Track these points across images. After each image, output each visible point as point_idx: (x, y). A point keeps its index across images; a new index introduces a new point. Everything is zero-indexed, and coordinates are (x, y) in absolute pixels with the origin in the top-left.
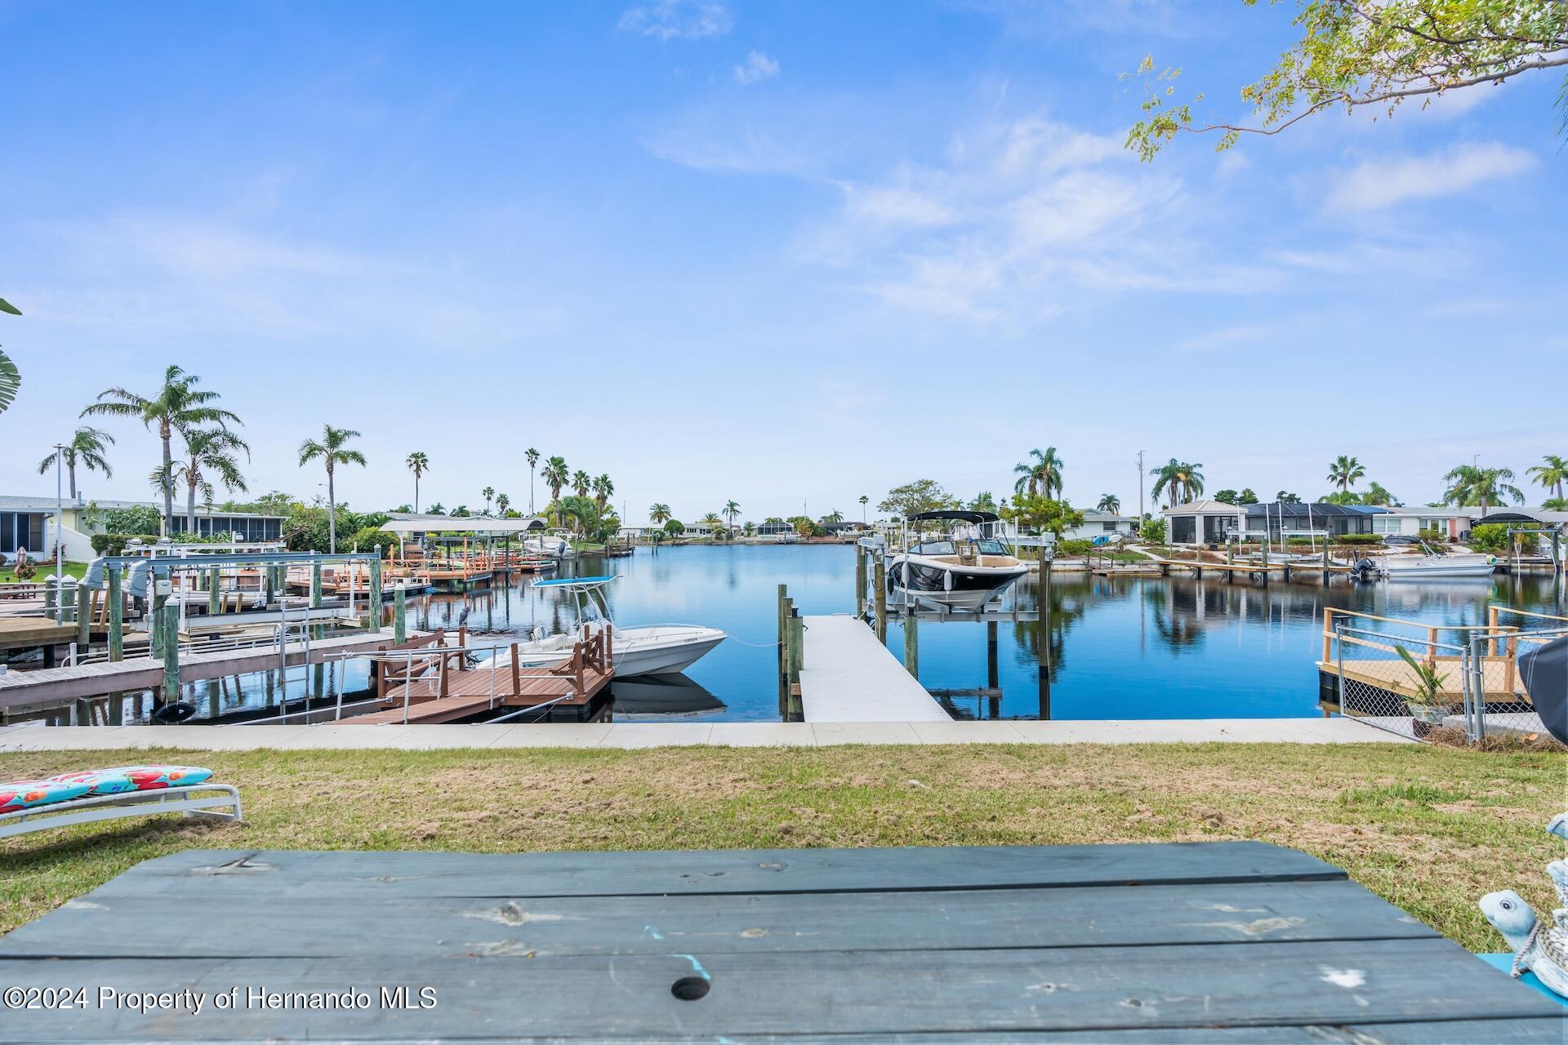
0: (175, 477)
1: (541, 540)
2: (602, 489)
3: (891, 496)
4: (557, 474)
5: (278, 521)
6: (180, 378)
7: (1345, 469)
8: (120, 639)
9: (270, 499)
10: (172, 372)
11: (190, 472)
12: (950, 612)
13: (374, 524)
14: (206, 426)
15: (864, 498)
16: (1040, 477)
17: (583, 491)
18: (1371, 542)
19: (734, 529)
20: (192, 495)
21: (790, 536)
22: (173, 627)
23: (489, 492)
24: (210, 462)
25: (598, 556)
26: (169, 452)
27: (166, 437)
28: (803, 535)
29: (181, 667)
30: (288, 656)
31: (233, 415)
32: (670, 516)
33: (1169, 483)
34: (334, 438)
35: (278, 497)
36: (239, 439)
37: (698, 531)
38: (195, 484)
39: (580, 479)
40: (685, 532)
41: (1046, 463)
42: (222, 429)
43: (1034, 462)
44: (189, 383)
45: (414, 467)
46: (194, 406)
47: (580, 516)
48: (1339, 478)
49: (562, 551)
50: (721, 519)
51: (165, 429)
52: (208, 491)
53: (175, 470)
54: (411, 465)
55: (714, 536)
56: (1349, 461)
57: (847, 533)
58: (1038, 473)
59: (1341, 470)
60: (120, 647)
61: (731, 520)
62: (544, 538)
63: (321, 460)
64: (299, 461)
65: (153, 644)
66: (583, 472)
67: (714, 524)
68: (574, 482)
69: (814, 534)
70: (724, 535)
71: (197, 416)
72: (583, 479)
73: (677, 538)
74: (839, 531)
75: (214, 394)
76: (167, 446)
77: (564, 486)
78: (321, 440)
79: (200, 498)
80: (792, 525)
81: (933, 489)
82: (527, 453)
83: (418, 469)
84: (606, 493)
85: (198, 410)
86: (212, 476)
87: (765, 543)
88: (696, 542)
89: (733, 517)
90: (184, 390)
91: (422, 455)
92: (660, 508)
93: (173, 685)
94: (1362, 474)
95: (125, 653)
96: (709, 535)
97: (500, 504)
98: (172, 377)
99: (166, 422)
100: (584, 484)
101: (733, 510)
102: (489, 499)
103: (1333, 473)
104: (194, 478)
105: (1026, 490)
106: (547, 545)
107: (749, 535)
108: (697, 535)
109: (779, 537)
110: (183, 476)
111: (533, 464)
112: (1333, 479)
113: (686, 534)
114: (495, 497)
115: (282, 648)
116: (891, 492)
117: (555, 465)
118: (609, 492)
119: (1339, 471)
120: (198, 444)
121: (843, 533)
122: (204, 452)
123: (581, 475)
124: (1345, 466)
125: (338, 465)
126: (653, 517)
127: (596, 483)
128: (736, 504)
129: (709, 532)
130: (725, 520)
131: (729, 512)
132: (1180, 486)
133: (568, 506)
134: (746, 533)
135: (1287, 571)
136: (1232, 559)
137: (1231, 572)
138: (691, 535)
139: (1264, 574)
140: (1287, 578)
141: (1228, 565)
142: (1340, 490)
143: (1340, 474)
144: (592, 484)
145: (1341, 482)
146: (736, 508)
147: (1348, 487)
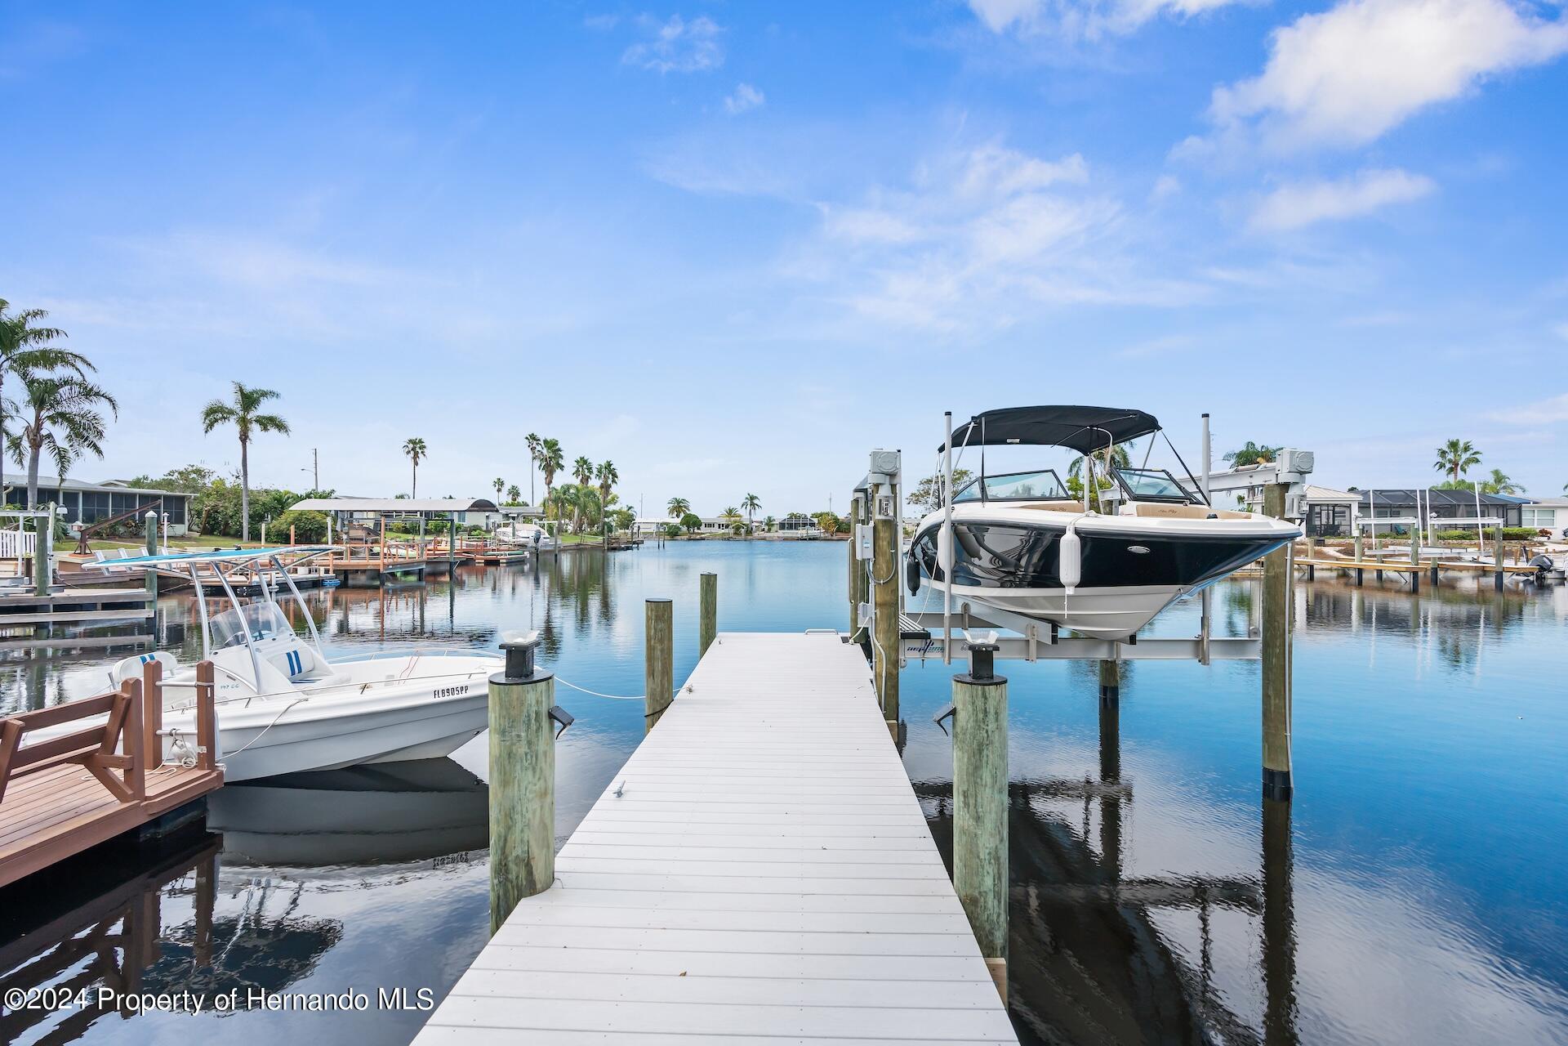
1: (514, 528)
2: (606, 478)
3: (922, 487)
4: (550, 458)
5: (182, 499)
7: (1455, 455)
11: (32, 430)
12: (1055, 639)
14: (55, 372)
17: (586, 480)
18: (1521, 537)
19: (755, 524)
20: (35, 460)
21: (813, 532)
23: (500, 483)
24: (62, 419)
25: (598, 549)
28: (826, 532)
32: (689, 510)
34: (249, 400)
36: (101, 390)
37: (716, 526)
38: (39, 447)
39: (582, 466)
40: (703, 527)
44: (26, 317)
45: (412, 453)
46: (34, 346)
48: (1448, 466)
49: (537, 540)
50: (742, 514)
52: (60, 457)
54: (408, 452)
55: (732, 531)
56: (1461, 445)
59: (1451, 456)
61: (750, 514)
62: (518, 526)
64: (203, 427)
66: (585, 458)
67: (733, 519)
68: (575, 469)
69: (839, 531)
70: (743, 530)
71: (41, 359)
72: (585, 466)
73: (694, 533)
77: (558, 471)
78: (231, 401)
80: (815, 520)
81: (968, 479)
82: (527, 438)
83: (416, 456)
84: (610, 481)
85: (41, 352)
87: (786, 539)
88: (713, 537)
89: (752, 511)
90: (20, 325)
91: (421, 442)
92: (678, 502)
94: (1477, 461)
96: (726, 531)
97: (511, 496)
100: (586, 471)
101: (752, 504)
102: (499, 490)
103: (1440, 460)
104: (36, 440)
106: (521, 534)
107: (769, 530)
108: (715, 530)
109: (801, 532)
110: (25, 437)
111: (532, 450)
112: (1441, 467)
113: (703, 529)
114: (505, 489)
116: (922, 483)
117: (549, 448)
118: (613, 481)
119: (1448, 457)
123: (583, 462)
124: (1456, 451)
125: (253, 431)
126: (671, 512)
127: (600, 471)
128: (756, 498)
129: (727, 527)
130: (744, 514)
131: (749, 507)
133: (563, 494)
134: (766, 528)
135: (1435, 571)
136: (1363, 555)
137: (1360, 571)
138: (708, 530)
139: (1415, 574)
140: (1435, 580)
141: (1356, 562)
142: (1451, 479)
143: (1450, 461)
144: (595, 471)
145: (1451, 470)
146: (755, 501)
147: (1461, 475)
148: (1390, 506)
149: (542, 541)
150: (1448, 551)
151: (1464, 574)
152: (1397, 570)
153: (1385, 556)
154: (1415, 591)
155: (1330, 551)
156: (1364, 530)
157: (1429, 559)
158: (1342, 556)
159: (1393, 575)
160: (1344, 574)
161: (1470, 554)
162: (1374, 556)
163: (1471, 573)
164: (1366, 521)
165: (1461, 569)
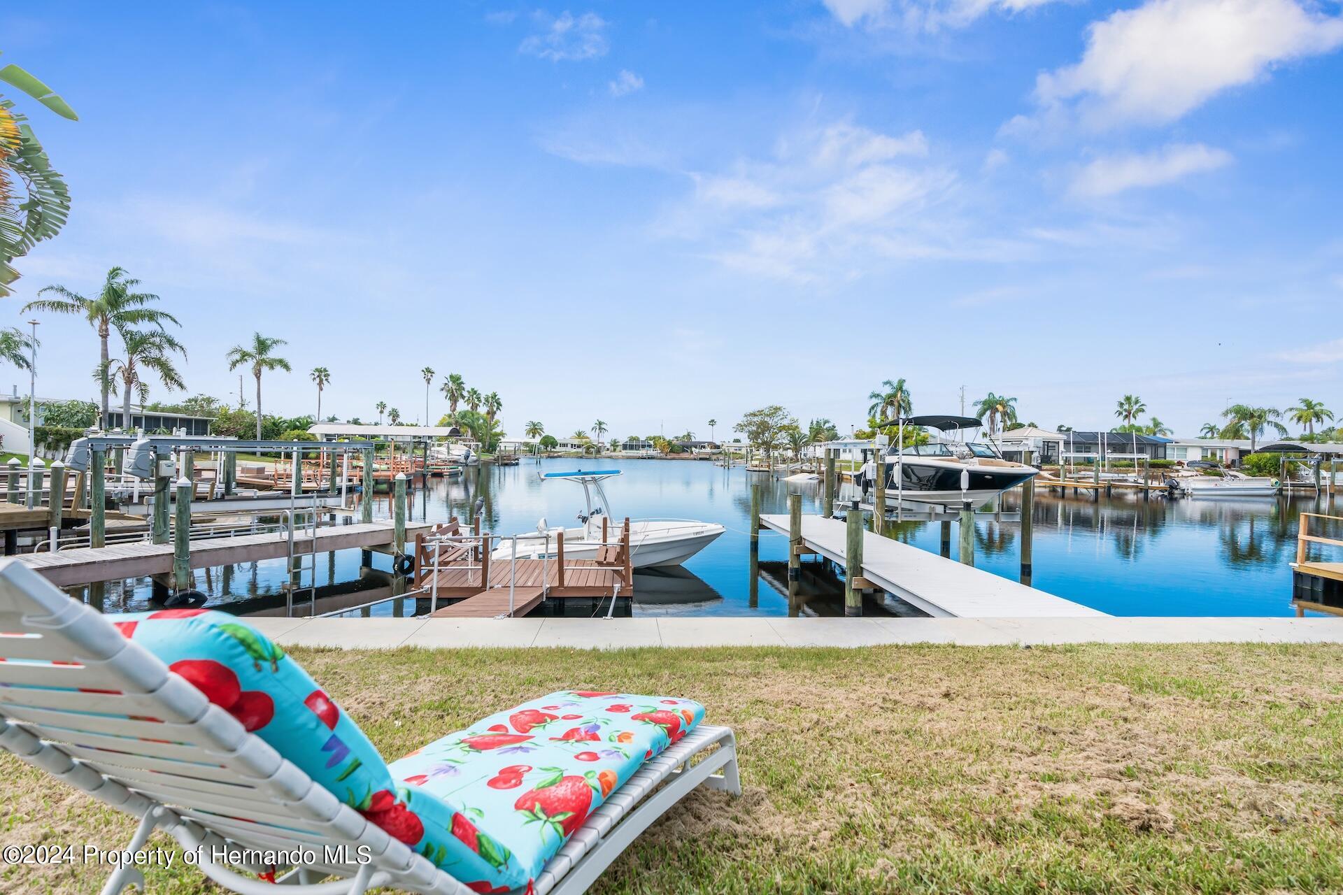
0: (114, 375)
1: (448, 448)
2: (492, 406)
3: (745, 419)
4: (455, 389)
5: (205, 421)
6: (120, 280)
7: (1129, 407)
8: (102, 524)
9: (196, 401)
10: (114, 273)
11: (126, 370)
13: (296, 428)
14: (144, 327)
15: (713, 421)
16: (891, 403)
17: (475, 407)
18: (1165, 466)
19: (601, 445)
20: (128, 393)
21: (651, 452)
22: (186, 509)
23: (382, 406)
24: (147, 361)
25: (487, 464)
26: (106, 350)
27: (105, 336)
28: (661, 451)
29: (192, 553)
30: (296, 544)
31: (170, 317)
32: (544, 432)
33: (988, 413)
34: (262, 346)
35: (203, 400)
36: (176, 340)
37: (569, 446)
38: (132, 383)
39: (473, 395)
40: (558, 447)
41: (897, 391)
42: (160, 330)
43: (887, 391)
44: (128, 285)
45: (318, 380)
46: (132, 307)
47: (472, 428)
48: (1124, 413)
49: (467, 457)
50: (590, 436)
51: (104, 327)
52: (144, 390)
53: (113, 369)
54: (314, 379)
55: (584, 450)
56: (1133, 399)
57: (701, 451)
58: (890, 401)
59: (1126, 407)
60: (102, 533)
61: (598, 437)
62: (451, 446)
63: (251, 363)
64: (230, 366)
65: (153, 529)
66: (476, 389)
67: (584, 440)
68: (468, 397)
69: (672, 451)
70: (592, 450)
71: (135, 317)
72: (475, 396)
73: (551, 451)
74: (693, 449)
75: (152, 296)
76: (105, 344)
77: (460, 400)
78: (250, 347)
79: (135, 398)
80: (652, 442)
82: (421, 371)
83: (321, 382)
84: (495, 409)
85: (138, 312)
86: (148, 375)
87: (629, 458)
88: (568, 455)
89: (600, 434)
90: (124, 290)
91: (325, 370)
92: (534, 425)
93: (183, 572)
94: (1143, 411)
95: (107, 539)
96: (580, 450)
97: (391, 417)
98: (113, 278)
99: (105, 322)
100: (476, 400)
101: (600, 429)
102: (381, 412)
103: (1119, 409)
104: (130, 378)
105: (878, 415)
106: (453, 452)
107: (615, 450)
108: (569, 449)
109: (642, 452)
110: (120, 375)
111: (428, 381)
112: (1119, 414)
113: (558, 448)
114: (386, 411)
115: (291, 535)
116: (746, 416)
117: (454, 382)
118: (498, 408)
119: (1125, 407)
120: (136, 344)
121: (697, 450)
122: (141, 351)
123: (474, 392)
124: (1130, 403)
125: (265, 370)
126: (528, 433)
127: (487, 400)
128: (604, 423)
129: (579, 447)
130: (593, 437)
131: (597, 430)
132: (998, 416)
133: (462, 418)
134: (612, 448)
135: (1109, 488)
136: (1066, 477)
137: (1064, 488)
138: (563, 449)
139: (1096, 490)
140: (1109, 494)
141: (1061, 482)
142: (1126, 423)
143: (1125, 410)
144: (483, 401)
145: (1126, 416)
146: (603, 426)
147: (1133, 421)
148: (1084, 443)
149: (471, 459)
150: (1116, 475)
151: (1128, 491)
152: (1085, 489)
153: (1080, 478)
154: (1096, 500)
155: (1045, 474)
156: (1067, 461)
157: (1105, 480)
158: (1053, 478)
159: (1084, 491)
160: (1053, 490)
161: (1132, 477)
162: (1073, 478)
163: (1133, 490)
164: (1068, 455)
165: (1127, 487)
